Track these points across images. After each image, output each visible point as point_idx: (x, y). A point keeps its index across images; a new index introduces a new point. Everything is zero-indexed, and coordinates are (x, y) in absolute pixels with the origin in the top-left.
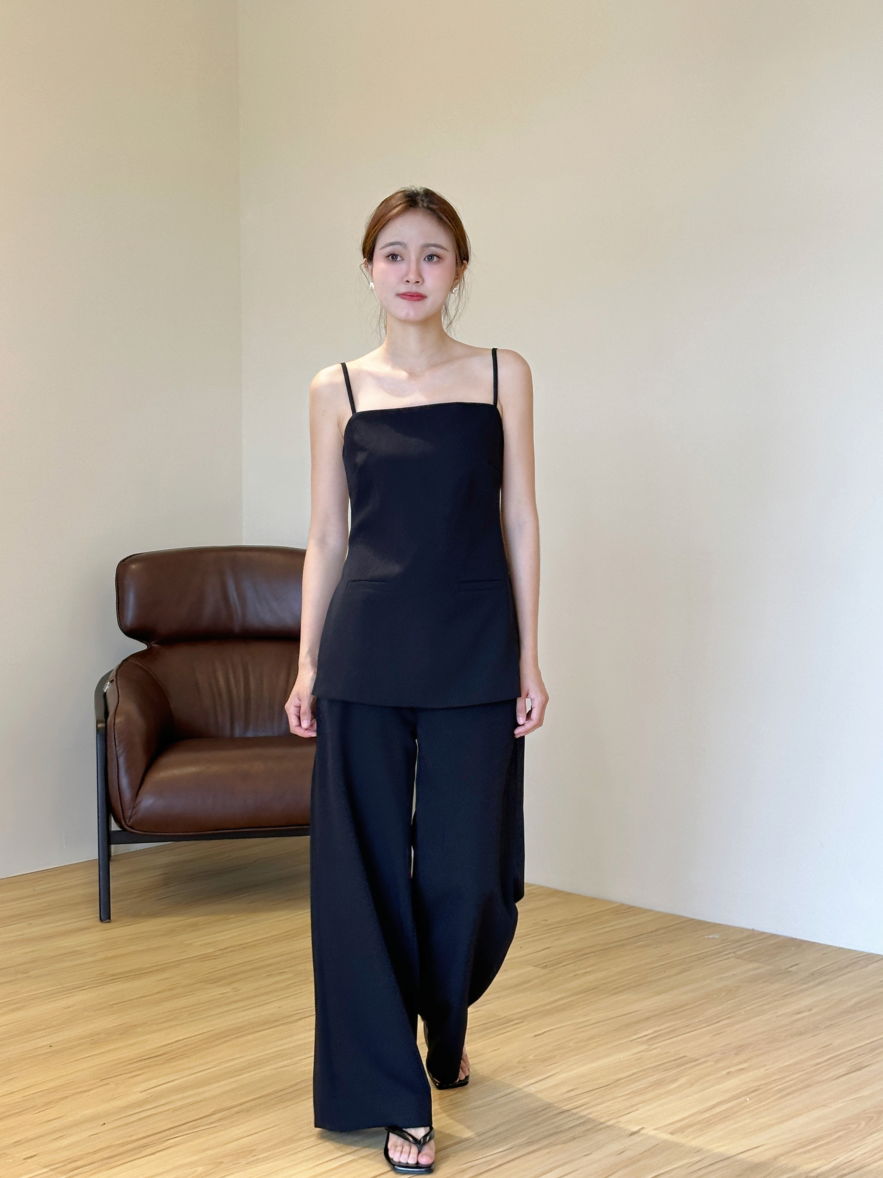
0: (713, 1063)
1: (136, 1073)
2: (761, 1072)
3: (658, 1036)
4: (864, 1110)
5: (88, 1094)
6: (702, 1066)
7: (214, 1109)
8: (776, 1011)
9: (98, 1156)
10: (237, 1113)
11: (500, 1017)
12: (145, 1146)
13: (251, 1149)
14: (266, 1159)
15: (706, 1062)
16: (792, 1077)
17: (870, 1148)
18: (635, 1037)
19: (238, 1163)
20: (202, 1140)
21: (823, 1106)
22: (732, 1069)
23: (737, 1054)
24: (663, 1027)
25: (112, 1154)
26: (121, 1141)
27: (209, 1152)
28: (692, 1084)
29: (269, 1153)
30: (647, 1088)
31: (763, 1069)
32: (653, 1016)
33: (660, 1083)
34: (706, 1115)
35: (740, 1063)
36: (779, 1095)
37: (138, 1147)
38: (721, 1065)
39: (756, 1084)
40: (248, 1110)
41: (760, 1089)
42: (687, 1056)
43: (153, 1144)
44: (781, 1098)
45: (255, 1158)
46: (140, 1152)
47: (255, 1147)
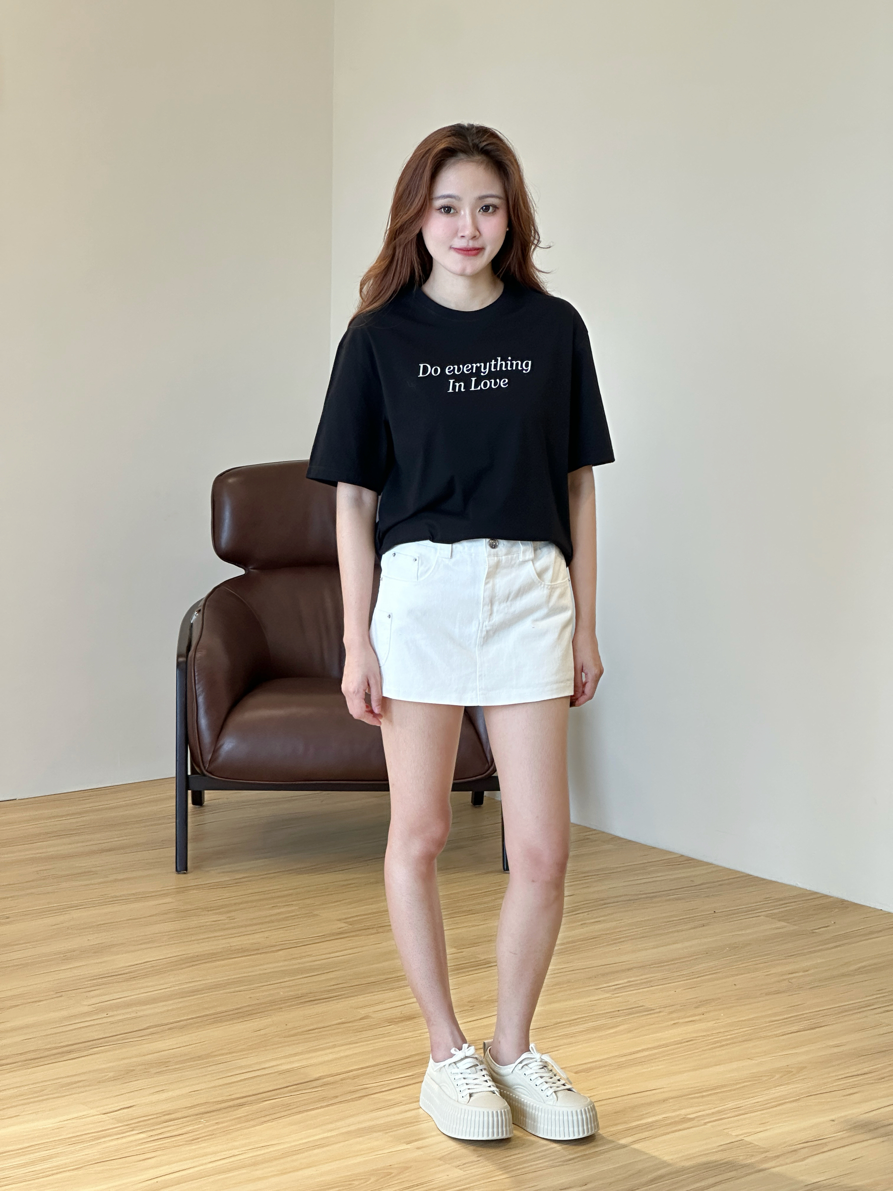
0: (666, 1014)
1: (93, 988)
2: (710, 1024)
3: (629, 986)
4: (788, 1066)
5: (38, 1004)
6: (653, 1016)
7: (148, 1025)
8: (770, 970)
9: (23, 1058)
10: (170, 1029)
11: (478, 960)
12: (70, 1052)
13: (168, 1060)
14: (175, 1070)
15: (660, 1012)
16: (736, 1031)
17: (767, 1098)
18: (605, 985)
19: (148, 1072)
20: (124, 1050)
21: (749, 1059)
22: (680, 1021)
23: (696, 1008)
24: (641, 977)
25: (36, 1057)
26: (49, 1046)
27: (126, 1061)
28: (630, 1032)
29: (182, 1065)
30: (583, 1031)
31: (714, 1022)
32: (635, 968)
33: (596, 1029)
34: (623, 1059)
35: (695, 1015)
36: (710, 1047)
37: (63, 1053)
38: (674, 1015)
39: (695, 1035)
40: (182, 1027)
41: (696, 1040)
42: (643, 1006)
43: (79, 1050)
44: (712, 1048)
45: (167, 1068)
46: (63, 1056)
47: (170, 1060)
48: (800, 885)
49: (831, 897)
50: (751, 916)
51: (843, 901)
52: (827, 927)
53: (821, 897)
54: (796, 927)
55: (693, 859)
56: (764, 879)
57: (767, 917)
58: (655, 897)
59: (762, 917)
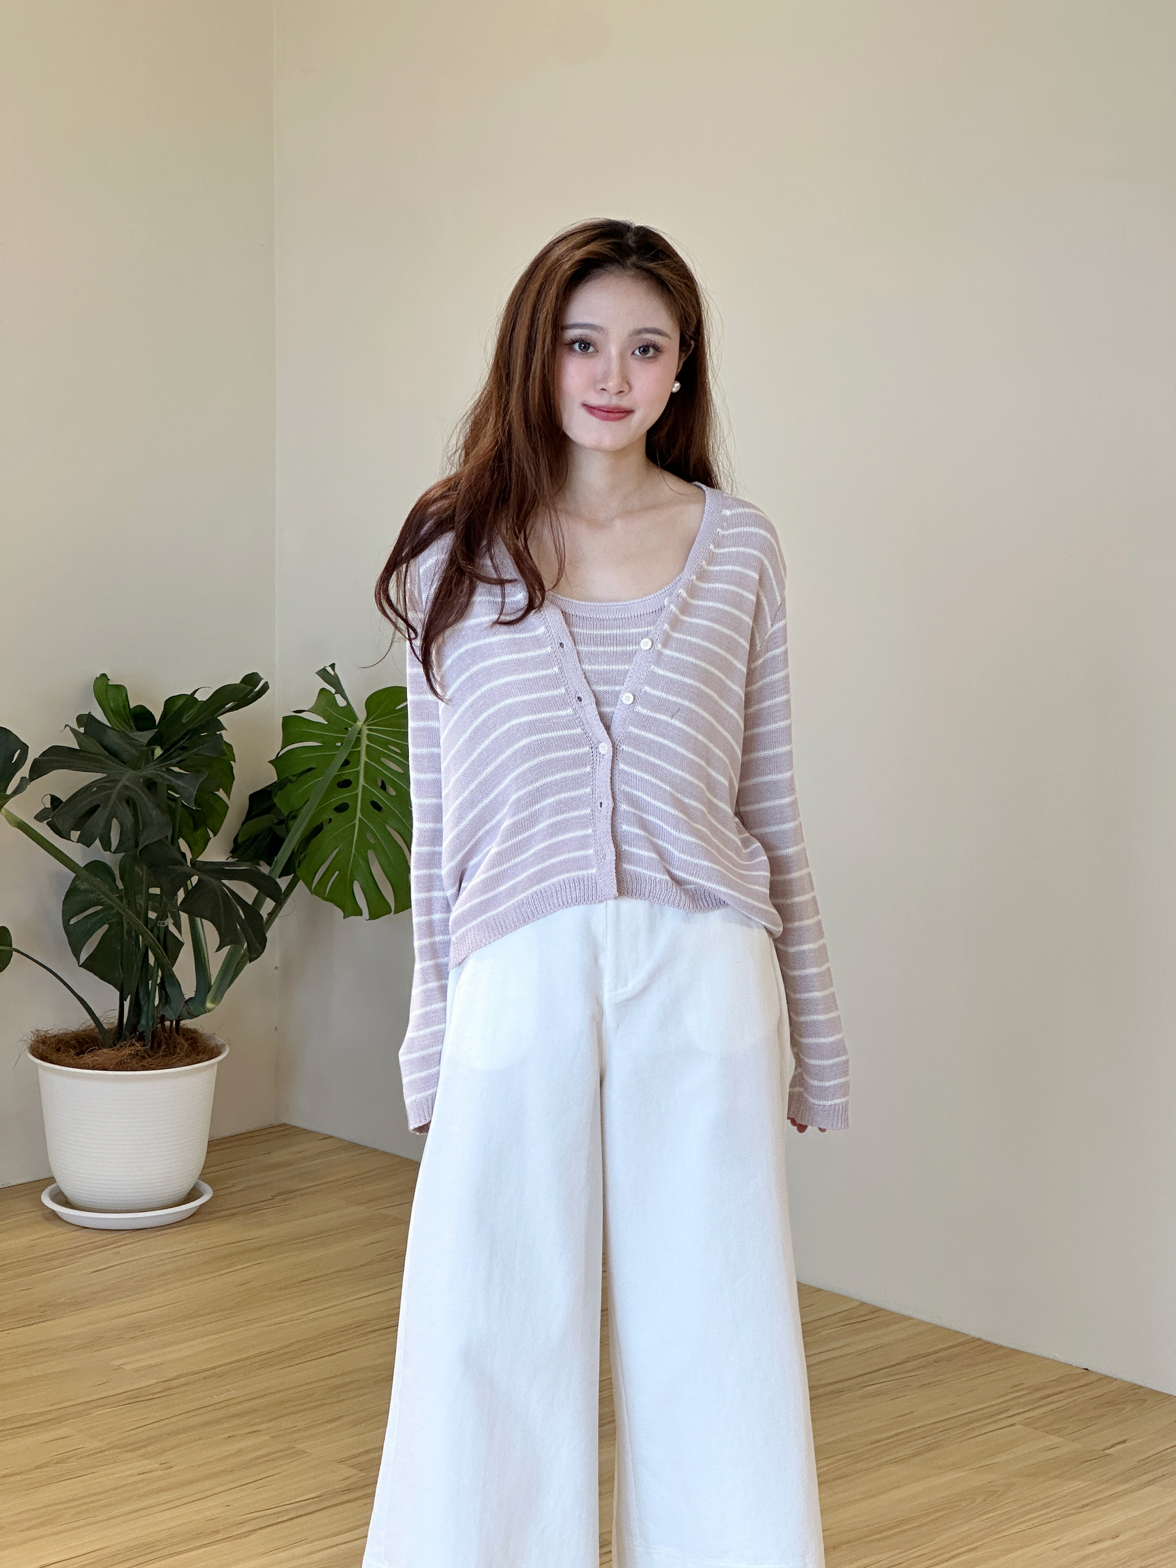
48: (1061, 1358)
49: (1113, 1380)
50: (1001, 1425)
51: (1136, 1388)
52: (1124, 1442)
53: (1099, 1380)
54: (1077, 1446)
55: (880, 1310)
56: (1001, 1347)
57: (1025, 1425)
58: (841, 1391)
59: (1018, 1426)
